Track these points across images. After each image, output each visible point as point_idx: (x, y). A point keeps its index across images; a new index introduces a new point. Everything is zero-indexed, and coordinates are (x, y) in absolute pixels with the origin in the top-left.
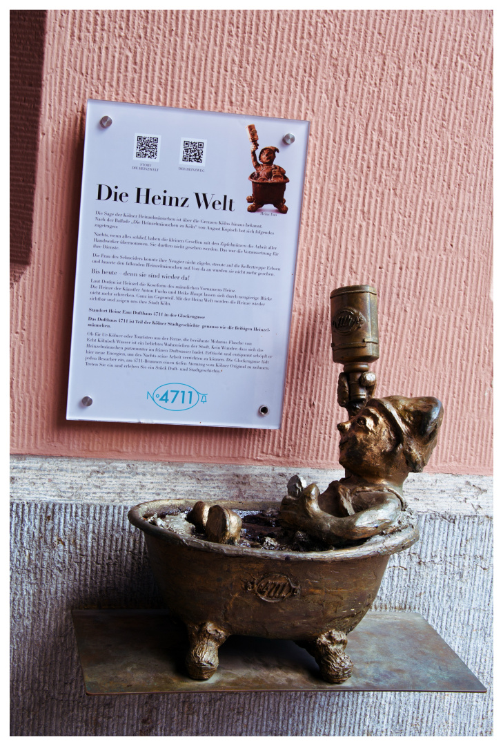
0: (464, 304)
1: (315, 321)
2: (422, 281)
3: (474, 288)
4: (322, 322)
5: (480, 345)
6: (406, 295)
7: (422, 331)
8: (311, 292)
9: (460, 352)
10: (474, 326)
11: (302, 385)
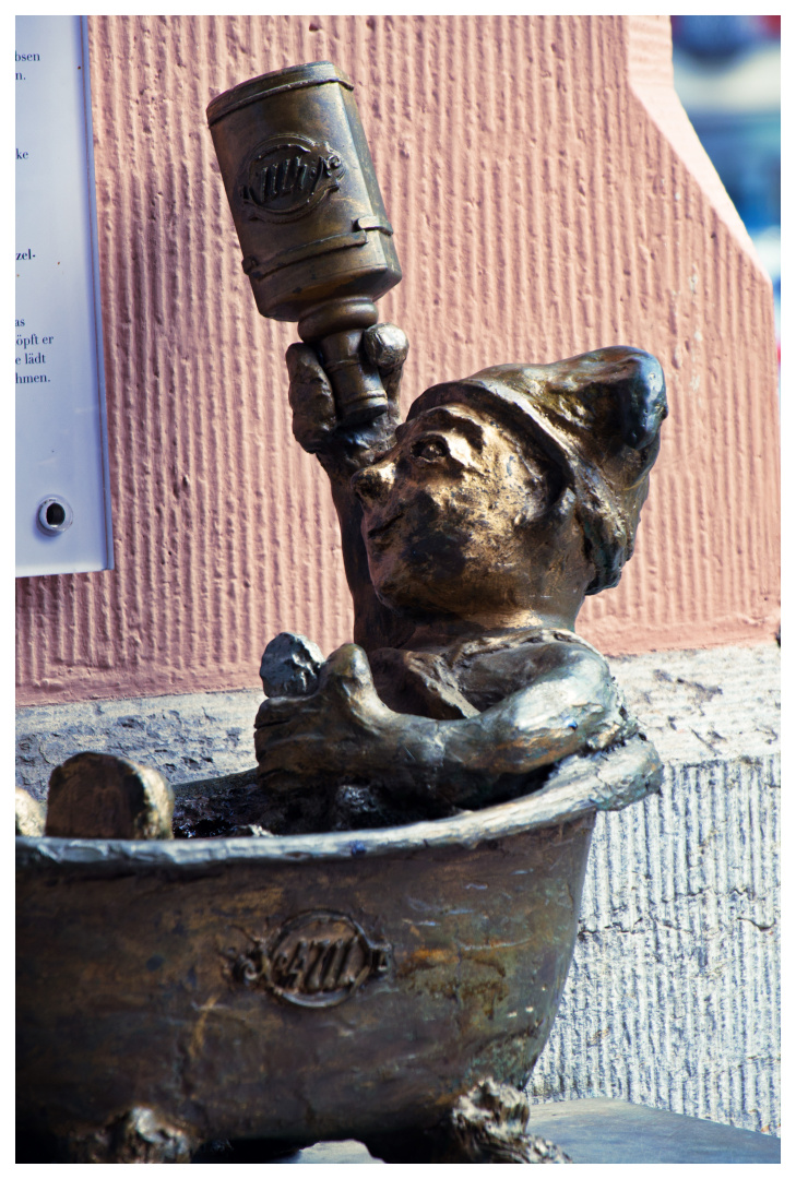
0: (564, 118)
1: (152, 216)
2: (436, 56)
3: (581, 64)
4: (171, 216)
5: (624, 239)
6: (398, 105)
7: (458, 214)
8: (128, 125)
9: (573, 265)
10: (600, 181)
11: (141, 426)
